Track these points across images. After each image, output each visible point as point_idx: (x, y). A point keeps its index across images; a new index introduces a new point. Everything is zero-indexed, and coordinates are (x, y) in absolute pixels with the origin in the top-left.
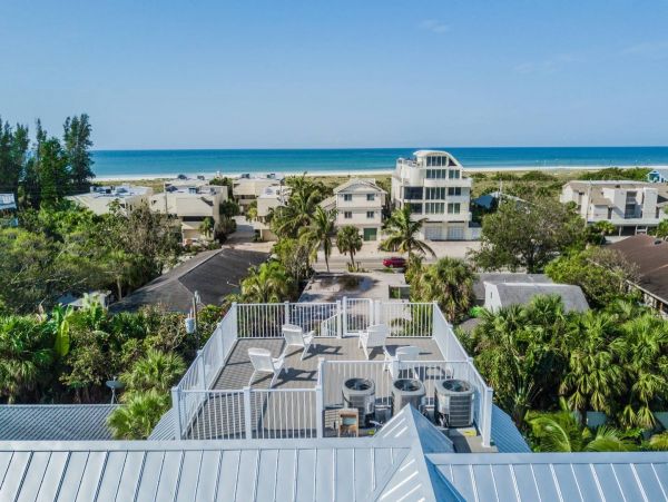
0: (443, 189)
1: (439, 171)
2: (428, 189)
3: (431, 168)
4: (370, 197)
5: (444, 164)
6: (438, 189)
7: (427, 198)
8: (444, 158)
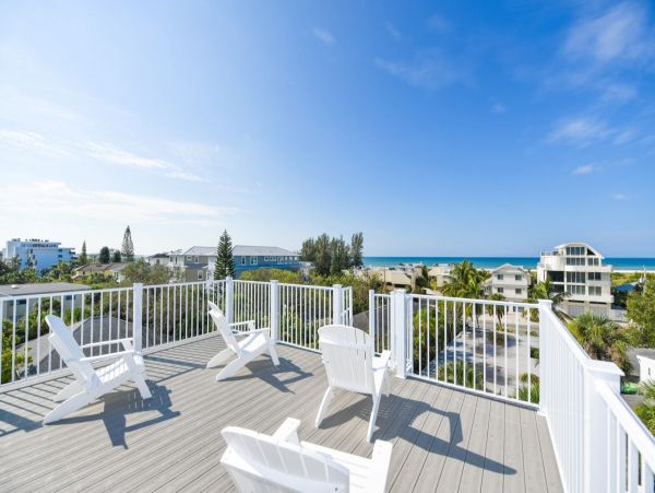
0: (583, 274)
1: (578, 259)
2: (568, 273)
3: (571, 256)
4: (518, 277)
5: (583, 253)
6: (578, 273)
7: (568, 281)
8: (583, 248)
